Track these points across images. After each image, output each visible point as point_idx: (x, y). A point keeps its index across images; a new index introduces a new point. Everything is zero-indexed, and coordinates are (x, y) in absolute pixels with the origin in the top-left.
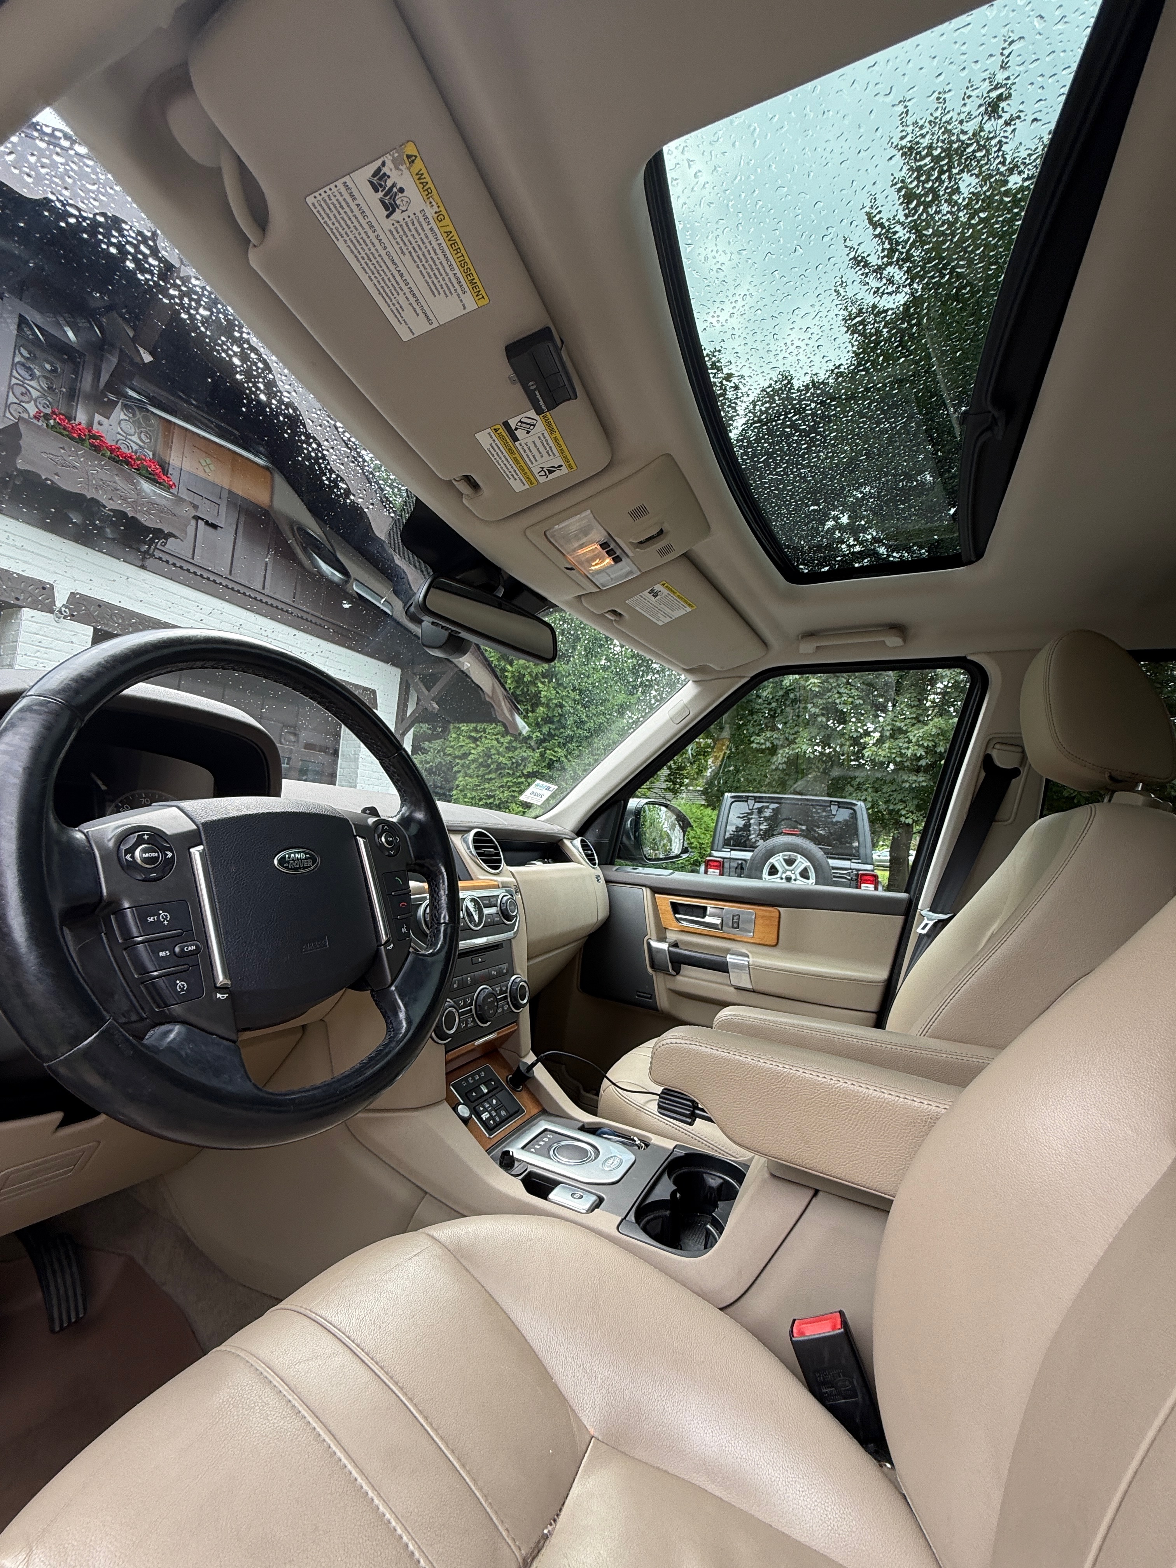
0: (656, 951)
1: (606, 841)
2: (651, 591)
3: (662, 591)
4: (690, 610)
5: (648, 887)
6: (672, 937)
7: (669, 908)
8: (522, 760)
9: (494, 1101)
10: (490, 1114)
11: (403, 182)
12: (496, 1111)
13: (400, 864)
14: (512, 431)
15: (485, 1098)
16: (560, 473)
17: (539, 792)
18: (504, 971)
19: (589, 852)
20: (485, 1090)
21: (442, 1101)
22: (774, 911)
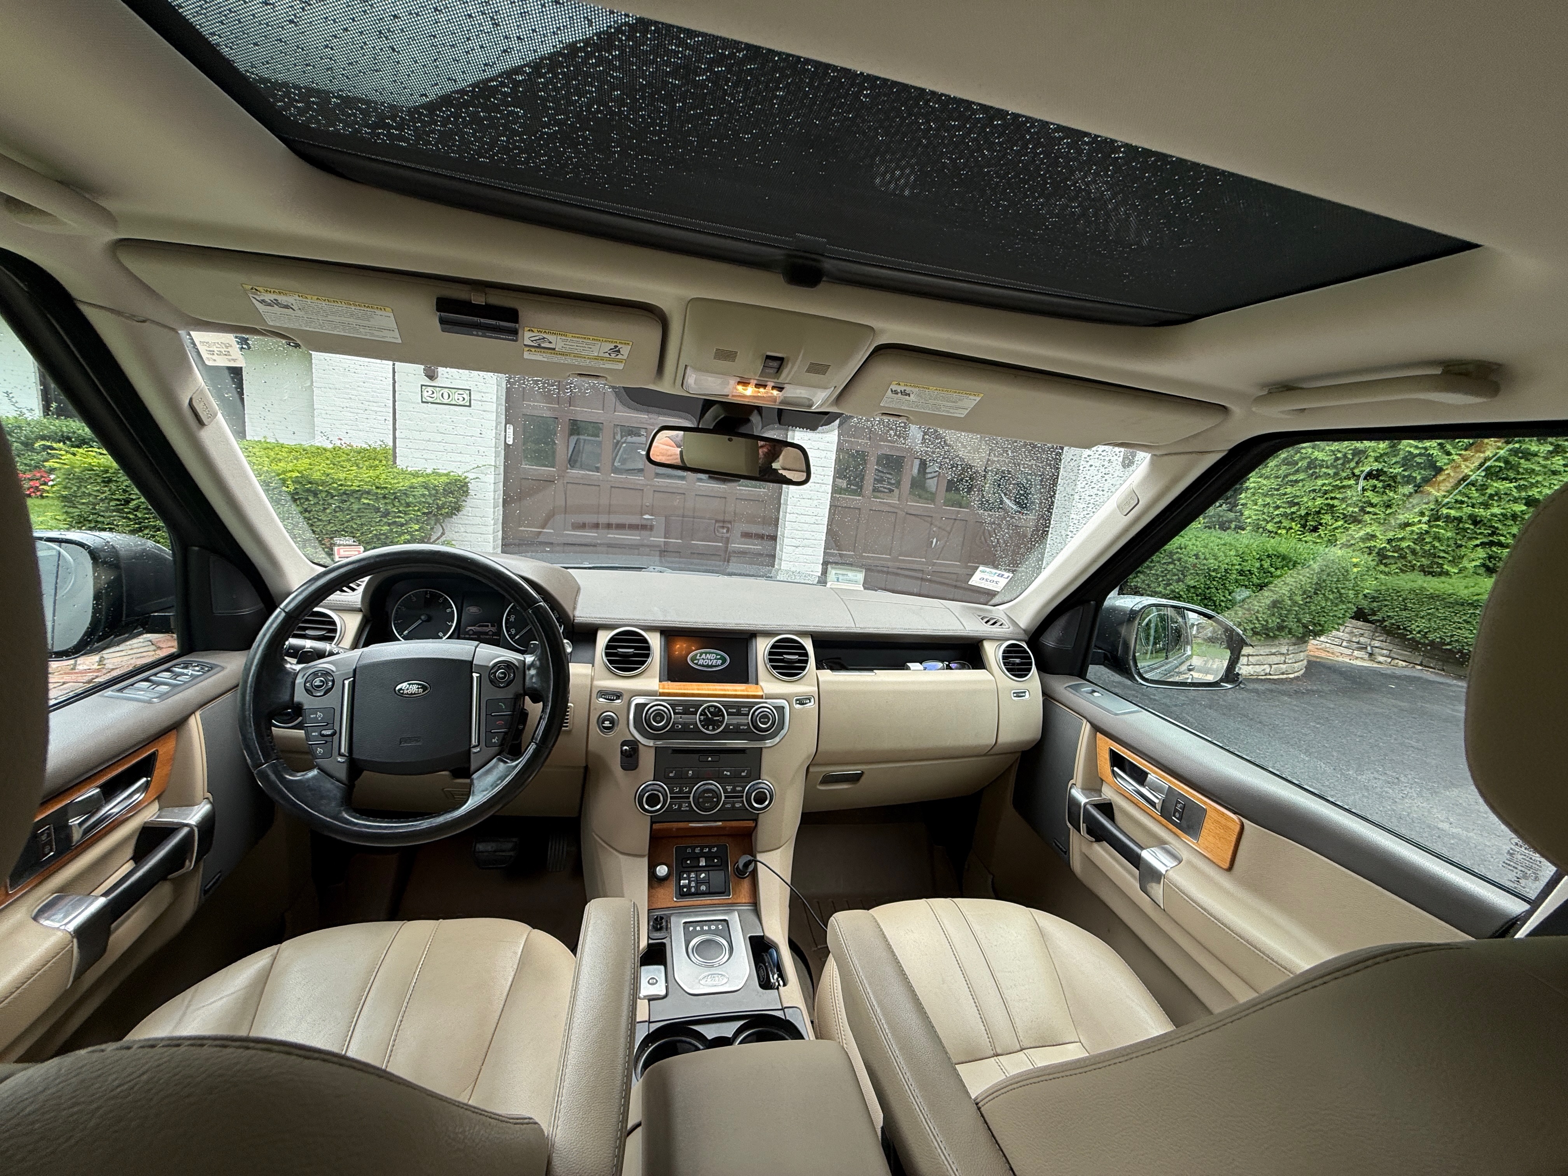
0: (1074, 803)
1: (1069, 647)
2: (896, 392)
3: (908, 389)
4: (978, 399)
5: (1088, 721)
6: (1108, 794)
7: (1107, 757)
9: (703, 875)
10: (689, 883)
11: (268, 297)
12: (697, 883)
13: (508, 693)
14: (539, 347)
15: (698, 869)
16: (625, 350)
17: (991, 578)
18: (743, 774)
19: (1018, 661)
20: (703, 863)
21: (642, 856)
22: (1233, 820)
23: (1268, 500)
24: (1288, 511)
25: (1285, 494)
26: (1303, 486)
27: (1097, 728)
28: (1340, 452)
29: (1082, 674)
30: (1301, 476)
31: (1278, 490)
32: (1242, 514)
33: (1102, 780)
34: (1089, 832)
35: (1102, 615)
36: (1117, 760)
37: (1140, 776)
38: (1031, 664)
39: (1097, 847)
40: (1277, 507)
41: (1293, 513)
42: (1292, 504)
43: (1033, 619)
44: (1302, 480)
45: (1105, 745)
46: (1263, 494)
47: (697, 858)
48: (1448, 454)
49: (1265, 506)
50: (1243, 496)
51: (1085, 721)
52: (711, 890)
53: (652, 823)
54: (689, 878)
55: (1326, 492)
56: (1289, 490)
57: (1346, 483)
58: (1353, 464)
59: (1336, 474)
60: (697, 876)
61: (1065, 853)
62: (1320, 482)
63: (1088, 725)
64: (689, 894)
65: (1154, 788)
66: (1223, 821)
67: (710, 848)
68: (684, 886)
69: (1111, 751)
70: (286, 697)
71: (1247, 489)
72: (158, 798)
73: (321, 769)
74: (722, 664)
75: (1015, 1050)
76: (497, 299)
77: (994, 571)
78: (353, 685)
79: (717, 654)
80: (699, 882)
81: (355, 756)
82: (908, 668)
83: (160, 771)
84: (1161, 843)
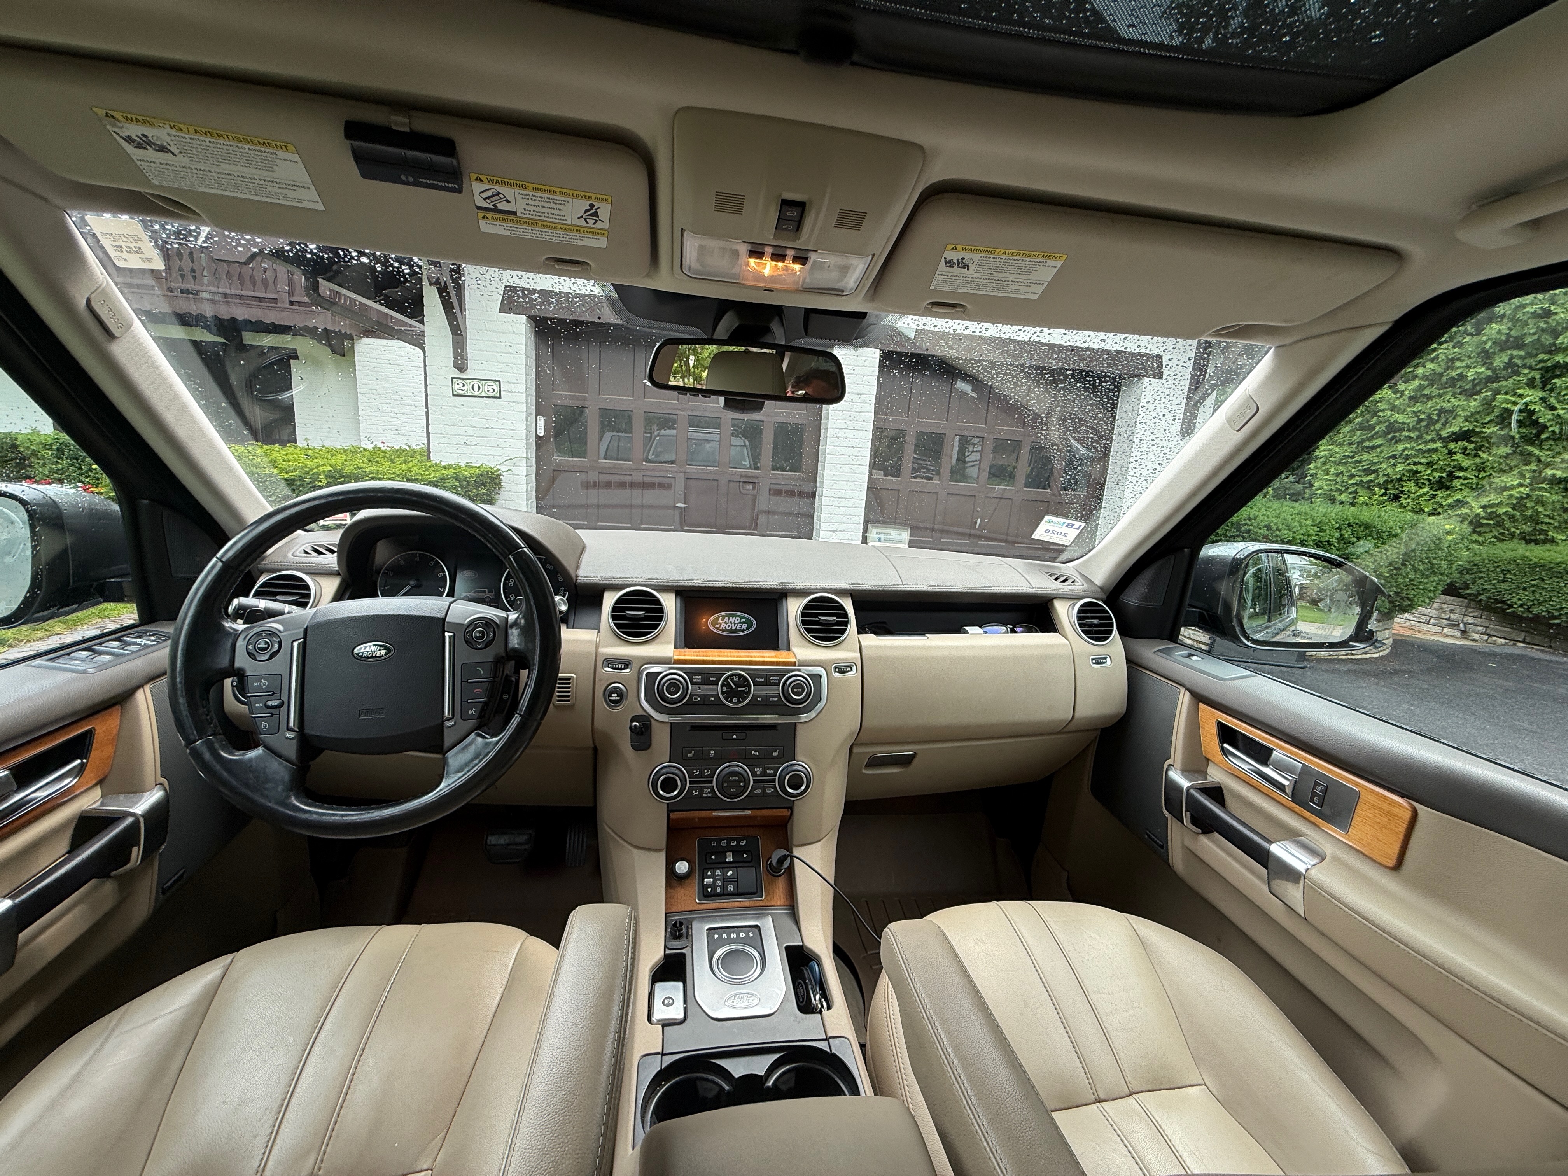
0: (1172, 787)
1: (1156, 604)
2: (950, 264)
3: (968, 256)
4: (1059, 264)
5: (1187, 689)
6: (1215, 775)
7: (1214, 731)
8: (1439, 415)
9: (730, 873)
10: (714, 882)
11: (135, 131)
12: (723, 882)
13: (489, 655)
14: (495, 210)
15: (724, 865)
16: (604, 211)
17: (1058, 530)
18: (775, 754)
19: (1096, 621)
20: (730, 858)
21: (660, 850)
22: (1400, 805)
23: (1341, 468)
24: (1366, 479)
25: (1360, 462)
26: (1381, 452)
27: (1198, 698)
28: (1424, 413)
29: (1173, 637)
30: (1379, 442)
31: (1352, 457)
32: (1311, 486)
33: (1208, 760)
34: (1195, 821)
35: (1197, 567)
36: (1227, 735)
37: (1262, 754)
38: (1112, 626)
39: (1204, 840)
40: (1352, 476)
41: (1371, 481)
42: (1368, 472)
43: (1112, 574)
44: (1379, 446)
45: (1210, 718)
46: (1335, 462)
47: (723, 853)
48: (1553, 408)
49: (1338, 475)
50: (1312, 466)
51: (1182, 690)
52: (740, 891)
53: (670, 811)
54: (713, 876)
55: (1407, 458)
56: (1365, 456)
57: (1431, 446)
58: (1438, 426)
59: (1418, 437)
60: (724, 874)
61: (1162, 847)
62: (1401, 447)
63: (1188, 694)
64: (714, 895)
65: (1280, 767)
66: (1386, 807)
67: (739, 840)
68: (708, 886)
69: (1220, 724)
70: (224, 662)
71: (1317, 458)
72: (100, 782)
73: (267, 747)
74: (748, 628)
75: (1123, 1094)
76: (425, 125)
77: (1062, 520)
78: (303, 647)
79: (742, 618)
80: (725, 881)
81: (308, 731)
82: (966, 632)
83: (98, 753)
84: (1292, 835)
